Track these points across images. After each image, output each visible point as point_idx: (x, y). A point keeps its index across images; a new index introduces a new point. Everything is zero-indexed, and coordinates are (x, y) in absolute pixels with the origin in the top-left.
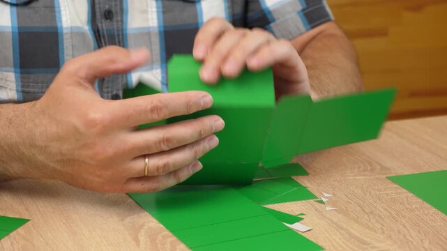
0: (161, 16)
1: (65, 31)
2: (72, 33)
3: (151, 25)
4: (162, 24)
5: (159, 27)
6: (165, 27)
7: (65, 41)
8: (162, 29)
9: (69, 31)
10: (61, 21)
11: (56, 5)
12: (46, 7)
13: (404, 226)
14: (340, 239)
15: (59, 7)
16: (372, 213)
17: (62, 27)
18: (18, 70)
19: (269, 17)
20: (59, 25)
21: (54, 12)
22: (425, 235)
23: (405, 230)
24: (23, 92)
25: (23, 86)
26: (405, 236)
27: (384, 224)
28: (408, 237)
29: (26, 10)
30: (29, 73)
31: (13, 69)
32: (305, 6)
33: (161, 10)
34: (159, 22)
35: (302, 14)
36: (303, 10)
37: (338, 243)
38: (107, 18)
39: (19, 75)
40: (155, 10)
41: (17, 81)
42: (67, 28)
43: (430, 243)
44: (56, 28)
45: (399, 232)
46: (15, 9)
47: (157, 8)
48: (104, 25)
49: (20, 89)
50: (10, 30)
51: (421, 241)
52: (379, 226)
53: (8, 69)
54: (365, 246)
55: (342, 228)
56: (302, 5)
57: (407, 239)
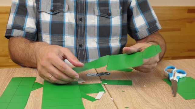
0: (99, 21)
1: (66, 23)
2: (68, 24)
3: (95, 24)
4: (98, 24)
5: (98, 25)
6: (99, 25)
7: (66, 26)
8: (98, 26)
9: (67, 23)
10: (65, 20)
11: (64, 15)
12: (61, 15)
13: (164, 97)
14: (140, 100)
15: (65, 16)
16: (154, 92)
17: (65, 22)
18: (51, 34)
19: (137, 30)
20: (64, 21)
21: (63, 17)
22: (170, 101)
23: (164, 99)
24: (52, 41)
25: (52, 39)
26: (163, 101)
27: (157, 96)
28: (164, 101)
29: (55, 16)
30: (54, 35)
31: (49, 34)
32: (149, 27)
33: (99, 20)
34: (97, 23)
35: (147, 30)
36: (148, 28)
37: (139, 102)
38: (80, 20)
39: (51, 36)
40: (97, 19)
41: (50, 38)
42: (67, 22)
43: (171, 104)
44: (63, 22)
45: (161, 99)
46: (52, 15)
47: (98, 19)
48: (79, 23)
49: (51, 40)
50: (49, 22)
51: (168, 103)
52: (155, 96)
53: (48, 34)
54: (148, 104)
55: (142, 97)
56: (148, 27)
57: (164, 102)
